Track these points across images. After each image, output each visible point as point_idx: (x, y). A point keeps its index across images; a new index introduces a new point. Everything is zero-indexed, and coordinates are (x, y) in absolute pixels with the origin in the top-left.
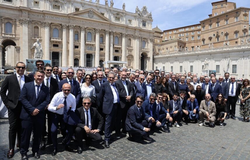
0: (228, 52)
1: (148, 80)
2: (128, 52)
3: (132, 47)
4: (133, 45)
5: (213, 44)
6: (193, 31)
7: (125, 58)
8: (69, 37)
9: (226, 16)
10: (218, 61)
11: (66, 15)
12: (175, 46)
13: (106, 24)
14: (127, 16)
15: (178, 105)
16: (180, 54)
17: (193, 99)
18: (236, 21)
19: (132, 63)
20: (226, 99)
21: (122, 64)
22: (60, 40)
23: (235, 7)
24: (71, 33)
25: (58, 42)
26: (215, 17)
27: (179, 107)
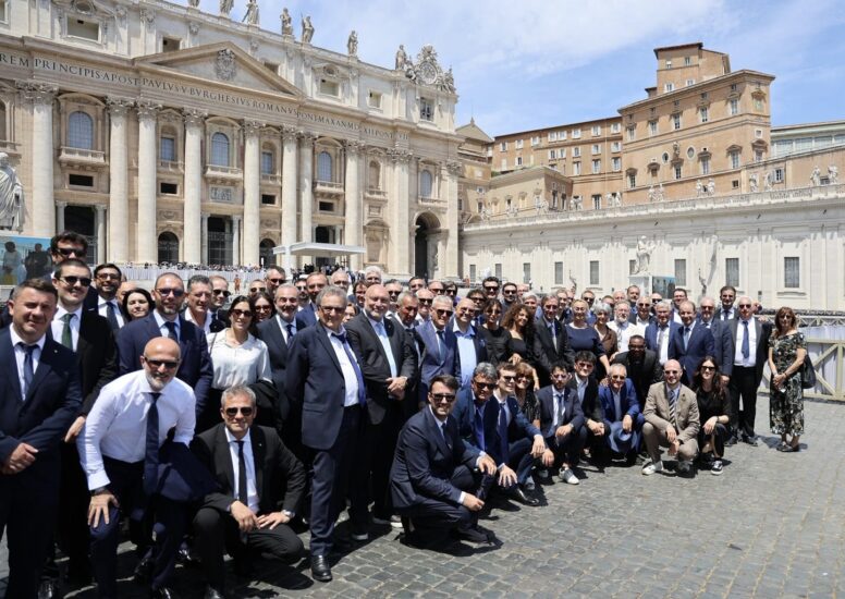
0: (712, 215)
1: (461, 315)
2: (367, 209)
3: (384, 193)
4: (387, 185)
5: (662, 189)
6: (595, 142)
7: (358, 232)
8: (137, 150)
9: (701, 95)
10: (679, 245)
11: (125, 65)
12: (537, 193)
13: (286, 106)
14: (364, 80)
15: (570, 404)
16: (555, 221)
17: (619, 379)
18: (730, 114)
19: (382, 252)
20: (725, 378)
21: (348, 254)
22: (101, 160)
23: (727, 69)
24: (147, 132)
25: (89, 168)
26: (667, 97)
27: (572, 410)
